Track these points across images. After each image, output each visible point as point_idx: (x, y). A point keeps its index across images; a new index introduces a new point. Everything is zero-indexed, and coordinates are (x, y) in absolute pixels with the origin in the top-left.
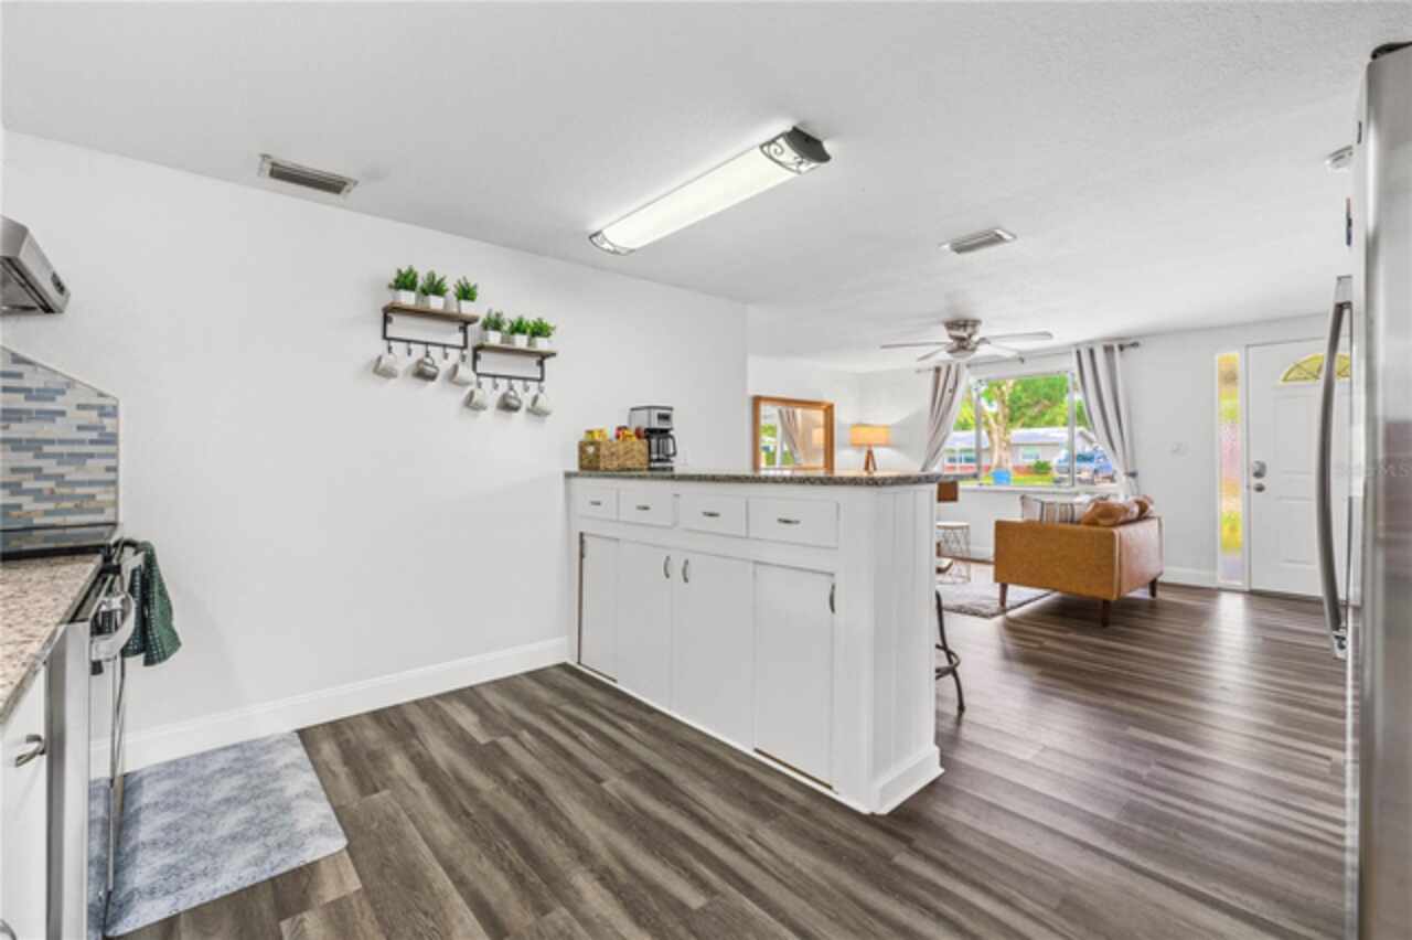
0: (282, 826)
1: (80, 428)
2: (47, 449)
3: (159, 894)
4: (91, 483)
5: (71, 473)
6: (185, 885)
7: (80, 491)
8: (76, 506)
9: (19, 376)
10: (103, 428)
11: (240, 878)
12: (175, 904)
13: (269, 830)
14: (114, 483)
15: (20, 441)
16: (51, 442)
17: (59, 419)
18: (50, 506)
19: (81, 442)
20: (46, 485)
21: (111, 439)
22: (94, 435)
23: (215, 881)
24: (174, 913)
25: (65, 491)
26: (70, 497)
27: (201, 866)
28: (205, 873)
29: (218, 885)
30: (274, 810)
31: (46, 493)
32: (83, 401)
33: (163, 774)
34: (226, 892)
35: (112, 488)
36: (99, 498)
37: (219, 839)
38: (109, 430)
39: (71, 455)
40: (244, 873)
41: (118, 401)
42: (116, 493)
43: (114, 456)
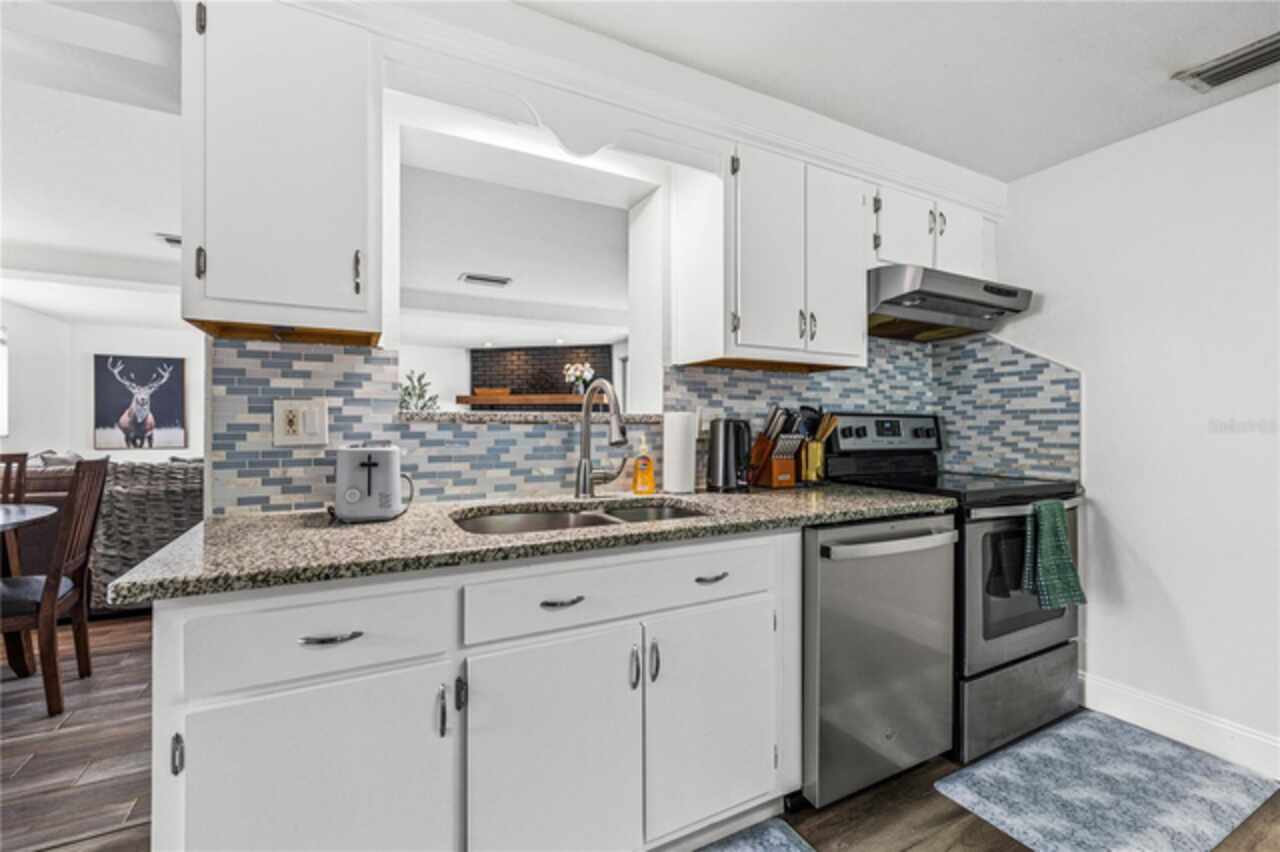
0: (1109, 834)
1: (1054, 400)
2: (1033, 417)
3: (975, 789)
4: (1063, 446)
5: (1049, 437)
6: (992, 799)
7: (1054, 452)
8: (1051, 464)
9: (1015, 363)
10: (1068, 399)
11: (1025, 833)
12: (975, 804)
13: (1096, 826)
14: (1077, 446)
15: (1016, 411)
16: (1034, 412)
17: (1040, 394)
18: (1034, 462)
19: (1054, 411)
20: (1033, 446)
21: (1075, 407)
22: (1062, 405)
23: (1009, 815)
24: (970, 809)
25: (1043, 451)
26: (1048, 457)
27: (1018, 798)
28: (1011, 805)
29: (1009, 821)
30: (1127, 819)
31: (1032, 452)
32: (1054, 377)
33: (1101, 725)
34: (1007, 831)
35: (1076, 451)
36: (1067, 458)
37: (1055, 795)
38: (1074, 400)
39: (1048, 422)
40: (1031, 833)
41: (1079, 373)
42: (1079, 454)
43: (1076, 422)
